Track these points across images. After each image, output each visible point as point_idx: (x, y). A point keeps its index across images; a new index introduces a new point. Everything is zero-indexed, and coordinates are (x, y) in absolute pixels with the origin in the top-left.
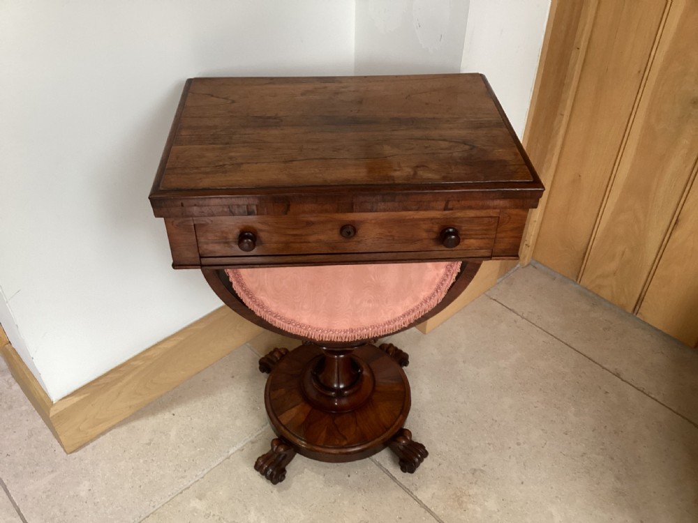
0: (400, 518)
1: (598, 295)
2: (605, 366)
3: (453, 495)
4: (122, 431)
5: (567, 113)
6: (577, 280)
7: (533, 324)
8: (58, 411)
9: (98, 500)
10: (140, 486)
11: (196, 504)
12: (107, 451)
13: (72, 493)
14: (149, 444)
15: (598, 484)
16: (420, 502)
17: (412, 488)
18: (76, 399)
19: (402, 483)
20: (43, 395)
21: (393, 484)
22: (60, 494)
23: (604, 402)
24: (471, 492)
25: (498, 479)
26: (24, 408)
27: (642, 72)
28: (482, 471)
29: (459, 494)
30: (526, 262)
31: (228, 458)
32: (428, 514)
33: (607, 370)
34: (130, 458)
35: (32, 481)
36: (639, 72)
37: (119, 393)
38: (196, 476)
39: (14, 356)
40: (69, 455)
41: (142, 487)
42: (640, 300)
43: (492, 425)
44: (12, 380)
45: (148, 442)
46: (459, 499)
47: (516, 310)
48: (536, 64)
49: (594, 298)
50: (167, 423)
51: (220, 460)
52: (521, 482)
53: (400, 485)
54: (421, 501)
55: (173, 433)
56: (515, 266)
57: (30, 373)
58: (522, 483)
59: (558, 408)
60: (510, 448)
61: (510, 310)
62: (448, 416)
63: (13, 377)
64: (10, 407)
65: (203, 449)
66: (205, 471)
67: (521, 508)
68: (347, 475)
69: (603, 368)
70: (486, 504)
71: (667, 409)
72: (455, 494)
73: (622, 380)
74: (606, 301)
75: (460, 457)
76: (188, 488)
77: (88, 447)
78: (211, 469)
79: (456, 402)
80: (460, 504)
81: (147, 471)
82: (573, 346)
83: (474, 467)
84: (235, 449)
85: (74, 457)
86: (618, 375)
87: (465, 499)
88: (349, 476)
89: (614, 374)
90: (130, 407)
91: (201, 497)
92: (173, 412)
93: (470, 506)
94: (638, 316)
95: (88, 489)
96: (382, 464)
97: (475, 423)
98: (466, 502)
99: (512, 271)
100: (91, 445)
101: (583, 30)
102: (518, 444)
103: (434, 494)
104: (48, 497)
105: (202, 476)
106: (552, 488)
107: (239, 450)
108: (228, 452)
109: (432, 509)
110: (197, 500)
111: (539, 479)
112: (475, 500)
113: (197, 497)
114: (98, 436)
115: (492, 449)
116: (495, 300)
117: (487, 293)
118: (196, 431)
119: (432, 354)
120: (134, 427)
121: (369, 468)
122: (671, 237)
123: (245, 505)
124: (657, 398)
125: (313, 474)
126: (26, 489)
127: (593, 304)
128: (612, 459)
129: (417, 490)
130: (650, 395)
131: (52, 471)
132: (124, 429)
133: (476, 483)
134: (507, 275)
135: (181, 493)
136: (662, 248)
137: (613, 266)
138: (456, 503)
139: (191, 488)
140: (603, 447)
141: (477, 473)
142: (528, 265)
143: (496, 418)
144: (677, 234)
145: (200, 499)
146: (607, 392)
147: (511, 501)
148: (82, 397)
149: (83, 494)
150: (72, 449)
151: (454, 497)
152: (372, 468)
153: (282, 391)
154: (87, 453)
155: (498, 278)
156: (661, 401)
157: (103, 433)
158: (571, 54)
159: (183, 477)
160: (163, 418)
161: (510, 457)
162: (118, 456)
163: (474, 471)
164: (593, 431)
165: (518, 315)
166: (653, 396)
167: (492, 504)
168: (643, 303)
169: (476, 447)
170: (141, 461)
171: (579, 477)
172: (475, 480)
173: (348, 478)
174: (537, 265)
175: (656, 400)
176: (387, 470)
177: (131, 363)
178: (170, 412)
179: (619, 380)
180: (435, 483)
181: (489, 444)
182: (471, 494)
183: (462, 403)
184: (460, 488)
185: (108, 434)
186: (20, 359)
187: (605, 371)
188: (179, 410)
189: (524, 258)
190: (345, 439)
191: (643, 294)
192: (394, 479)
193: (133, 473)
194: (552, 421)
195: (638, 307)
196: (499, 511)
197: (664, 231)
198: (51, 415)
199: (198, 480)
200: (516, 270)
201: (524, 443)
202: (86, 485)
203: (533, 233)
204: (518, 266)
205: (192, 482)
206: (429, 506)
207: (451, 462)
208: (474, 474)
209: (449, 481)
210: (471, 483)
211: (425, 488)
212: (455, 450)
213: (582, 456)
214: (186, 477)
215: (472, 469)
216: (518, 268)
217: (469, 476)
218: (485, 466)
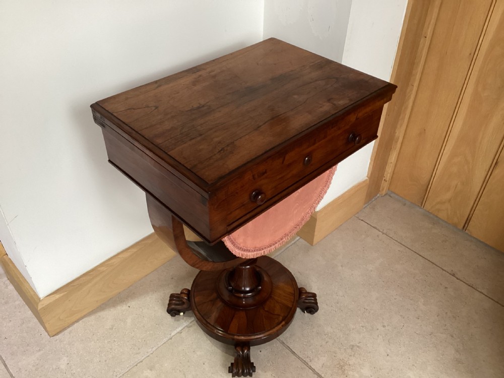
1: (437, 217)
2: (445, 269)
3: (337, 365)
4: (92, 319)
5: (416, 84)
6: (421, 205)
7: (391, 238)
8: (44, 306)
9: (74, 372)
10: (106, 361)
11: (147, 373)
12: (80, 335)
13: (54, 367)
14: (112, 329)
15: (443, 355)
16: (313, 370)
17: (307, 360)
18: (57, 296)
19: (300, 356)
20: (32, 293)
21: (293, 357)
22: (46, 367)
23: (444, 295)
24: (351, 362)
25: (370, 352)
26: (17, 303)
27: (472, 54)
28: (358, 347)
29: (342, 364)
30: (384, 192)
31: (171, 339)
33: (445, 271)
34: (98, 340)
35: (24, 358)
36: (470, 54)
37: (89, 292)
38: (147, 352)
39: (10, 264)
40: (52, 338)
41: (107, 362)
42: (468, 220)
43: (364, 312)
44: (8, 282)
45: (111, 327)
46: (342, 368)
47: (378, 227)
48: (396, 48)
49: (434, 219)
50: (124, 313)
51: (165, 340)
52: (386, 354)
54: (314, 370)
55: (129, 321)
56: (376, 196)
57: (23, 277)
58: (388, 355)
59: (411, 300)
60: (378, 329)
61: (373, 227)
62: (332, 306)
63: (8, 279)
64: (6, 303)
65: (152, 332)
66: (154, 349)
67: (388, 374)
68: (259, 351)
69: (443, 270)
70: (362, 371)
71: (491, 300)
72: (339, 364)
73: (457, 279)
74: (443, 221)
75: (341, 336)
76: (142, 362)
77: (66, 331)
78: (158, 347)
79: (337, 295)
80: (343, 372)
81: (111, 349)
82: (421, 254)
83: (352, 343)
84: (175, 332)
85: (55, 340)
86: (453, 275)
87: (346, 367)
89: (450, 274)
90: (97, 301)
91: (151, 369)
92: (129, 305)
93: (351, 373)
94: (467, 231)
95: (67, 363)
96: (285, 342)
97: (352, 311)
98: (347, 370)
99: (373, 200)
100: (69, 330)
101: (429, 24)
102: (384, 326)
103: (324, 364)
104: (36, 370)
105: (151, 352)
106: (409, 358)
107: (178, 333)
108: (170, 334)
109: (323, 375)
110: (149, 371)
111: (400, 352)
112: (354, 368)
113: (148, 368)
114: (73, 323)
115: (365, 330)
116: (362, 220)
117: (356, 216)
118: (146, 319)
119: (319, 260)
120: (100, 316)
121: (275, 345)
122: (492, 175)
123: (184, 374)
124: (483, 291)
126: (20, 364)
127: (434, 223)
128: (452, 336)
129: (311, 361)
130: (477, 289)
131: (40, 350)
132: (93, 317)
133: (354, 356)
134: (370, 202)
135: (136, 365)
136: (485, 182)
137: (448, 195)
138: (340, 371)
139: (144, 361)
140: (445, 328)
141: (355, 348)
142: (386, 195)
143: (367, 308)
144: (496, 172)
145: (151, 370)
146: (446, 288)
147: (380, 369)
148: (62, 295)
149: (63, 367)
150: (54, 333)
151: (338, 366)
152: (277, 345)
154: (65, 336)
155: (365, 204)
156: (486, 294)
157: (77, 321)
158: (420, 41)
159: (137, 354)
160: (121, 309)
161: (378, 336)
162: (89, 338)
163: (352, 347)
164: (438, 316)
165: (380, 231)
166: (479, 290)
167: (366, 371)
168: (471, 222)
169: (353, 329)
170: (106, 341)
171: (429, 351)
172: (353, 353)
173: (260, 353)
174: (392, 195)
175: (482, 293)
176: (288, 347)
177: (99, 269)
178: (126, 304)
179: (455, 279)
180: (324, 356)
181: (363, 327)
182: (350, 364)
183: (342, 297)
184: (343, 359)
185: (81, 321)
186: (15, 267)
187: (444, 272)
188: (133, 303)
189: (383, 189)
191: (471, 216)
192: (293, 353)
193: (100, 351)
194: (408, 309)
195: (466, 225)
196: (371, 376)
197: (487, 170)
198: (39, 309)
199: (148, 356)
200: (377, 199)
201: (388, 326)
202: (65, 360)
203: (390, 172)
204: (378, 195)
205: (145, 357)
206: (320, 374)
207: (335, 340)
208: (352, 349)
209: (334, 355)
210: (351, 356)
211: (316, 359)
212: (338, 331)
213: (431, 335)
214: (140, 353)
215: (351, 345)
216: (378, 197)
217: (349, 351)
218: (360, 343)
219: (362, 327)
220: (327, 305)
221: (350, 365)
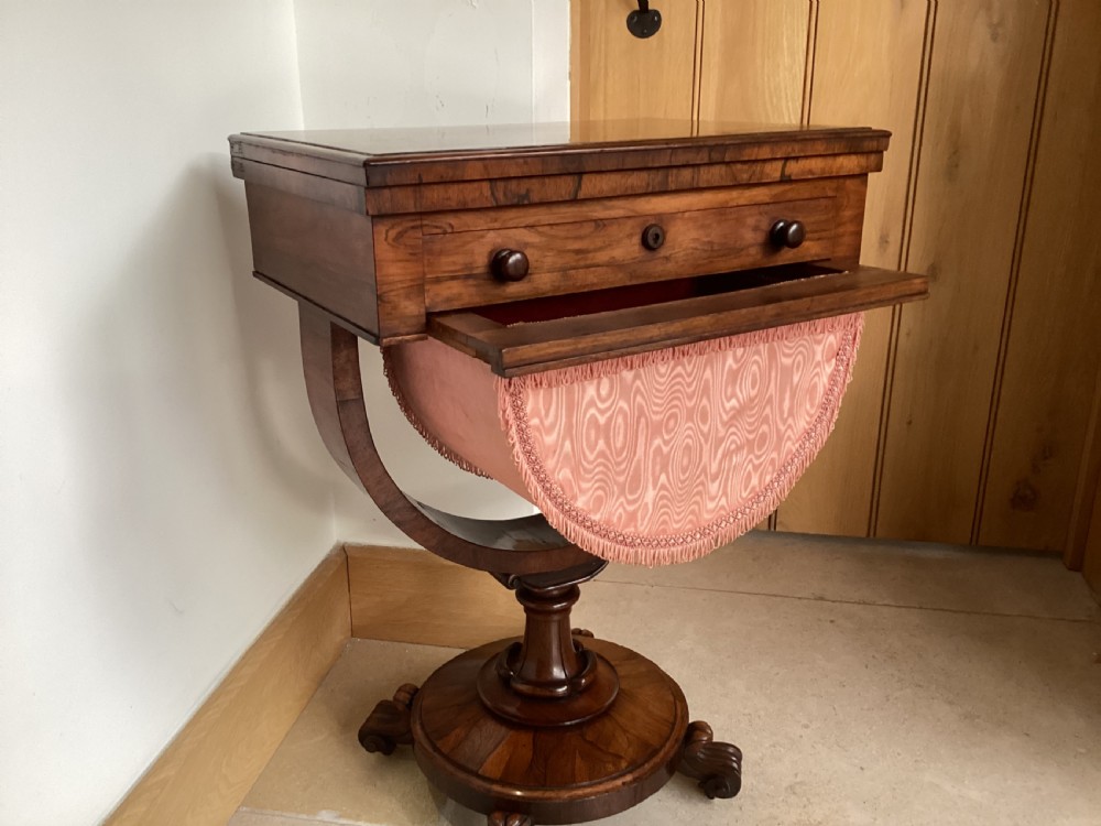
7: (673, 587)
15: (939, 721)
23: (841, 632)
24: (818, 817)
25: (829, 781)
28: (801, 783)
33: (805, 599)
43: (751, 722)
52: (858, 769)
58: (862, 769)
59: (802, 663)
60: (801, 737)
61: (627, 581)
67: (895, 798)
69: (799, 598)
70: (851, 820)
73: (833, 602)
75: (755, 783)
82: (741, 589)
83: (785, 784)
86: (822, 599)
89: (817, 599)
94: (780, 530)
102: (806, 727)
106: (899, 754)
111: (874, 752)
115: (782, 750)
124: (886, 602)
128: (920, 686)
130: (877, 603)
133: (811, 803)
140: (896, 679)
141: (798, 789)
143: (747, 711)
146: (832, 621)
147: (875, 798)
156: (893, 603)
161: (813, 747)
163: (791, 789)
164: (867, 667)
165: (641, 585)
166: (880, 603)
167: (858, 817)
171: (912, 726)
172: (804, 799)
175: (888, 604)
179: (830, 603)
181: (773, 746)
182: (820, 820)
187: (804, 601)
194: (812, 680)
196: (875, 819)
201: (811, 722)
208: (794, 793)
210: (805, 807)
213: (888, 700)
215: (786, 789)
217: (794, 800)
218: (796, 775)
219: (773, 749)
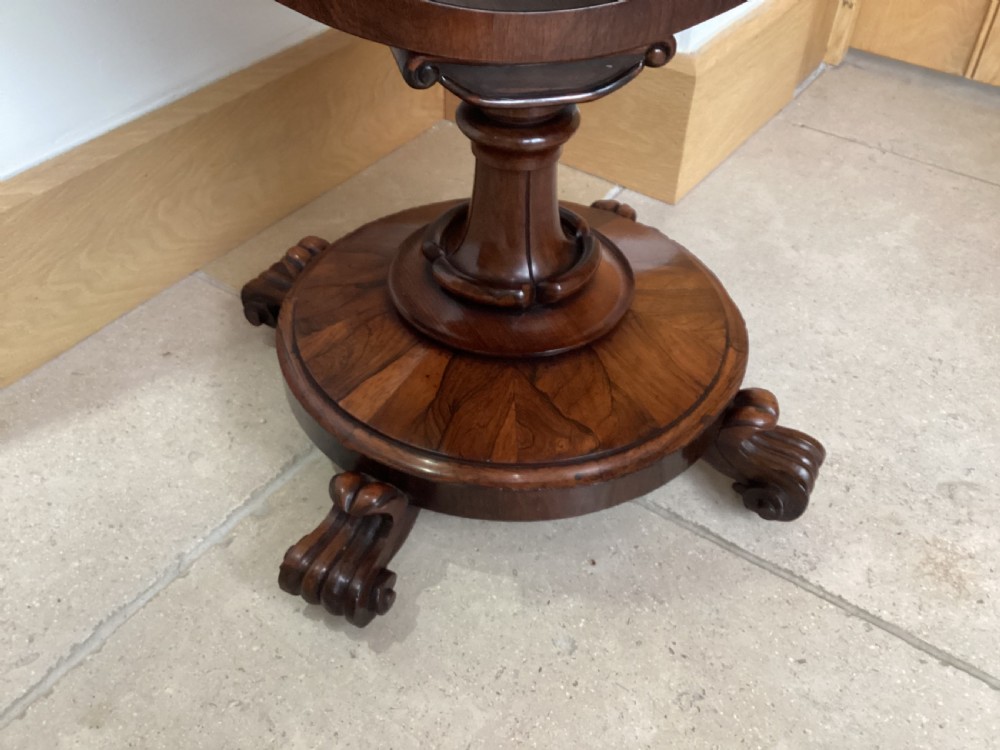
0: (801, 662)
3: (923, 564)
11: (77, 743)
16: (839, 601)
17: (799, 566)
19: (764, 556)
21: (737, 564)
24: (972, 547)
28: (971, 486)
29: (941, 557)
30: (841, 51)
32: (878, 633)
38: (73, 648)
43: (935, 371)
46: (946, 573)
47: (859, 138)
51: (156, 584)
53: (760, 563)
54: (840, 597)
56: (816, 67)
61: (848, 139)
62: (812, 368)
72: (929, 559)
75: (892, 459)
76: (48, 694)
78: (127, 619)
79: (818, 333)
80: (960, 585)
83: (942, 478)
84: (202, 544)
88: (594, 563)
91: (97, 719)
93: (989, 586)
96: (682, 512)
97: (891, 372)
98: (971, 578)
99: (812, 77)
103: (869, 570)
105: (94, 644)
107: (216, 545)
109: (885, 615)
110: (85, 732)
112: (992, 564)
113: (81, 721)
115: (966, 426)
116: (803, 127)
118: (61, 512)
123: (263, 716)
125: (476, 574)
129: (813, 566)
133: (971, 521)
134: (807, 82)
138: (946, 587)
141: (961, 493)
142: (843, 64)
143: (937, 355)
145: (96, 726)
151: (929, 568)
152: (656, 528)
153: (338, 330)
163: (950, 490)
165: (869, 147)
169: (924, 430)
172: (964, 511)
173: (591, 569)
174: (861, 64)
176: (702, 528)
180: (859, 540)
181: (955, 417)
182: (973, 551)
183: (834, 334)
184: (936, 541)
189: (837, 41)
190: (587, 431)
192: (731, 547)
199: (82, 662)
200: (821, 74)
204: (822, 66)
206: (873, 610)
207: (876, 478)
208: (951, 497)
209: (895, 529)
210: (958, 522)
211: (835, 558)
212: (871, 444)
214: (38, 655)
215: (940, 486)
216: (823, 71)
217: (944, 505)
218: (969, 470)
219: (951, 420)
220: (791, 365)
221: (971, 556)
